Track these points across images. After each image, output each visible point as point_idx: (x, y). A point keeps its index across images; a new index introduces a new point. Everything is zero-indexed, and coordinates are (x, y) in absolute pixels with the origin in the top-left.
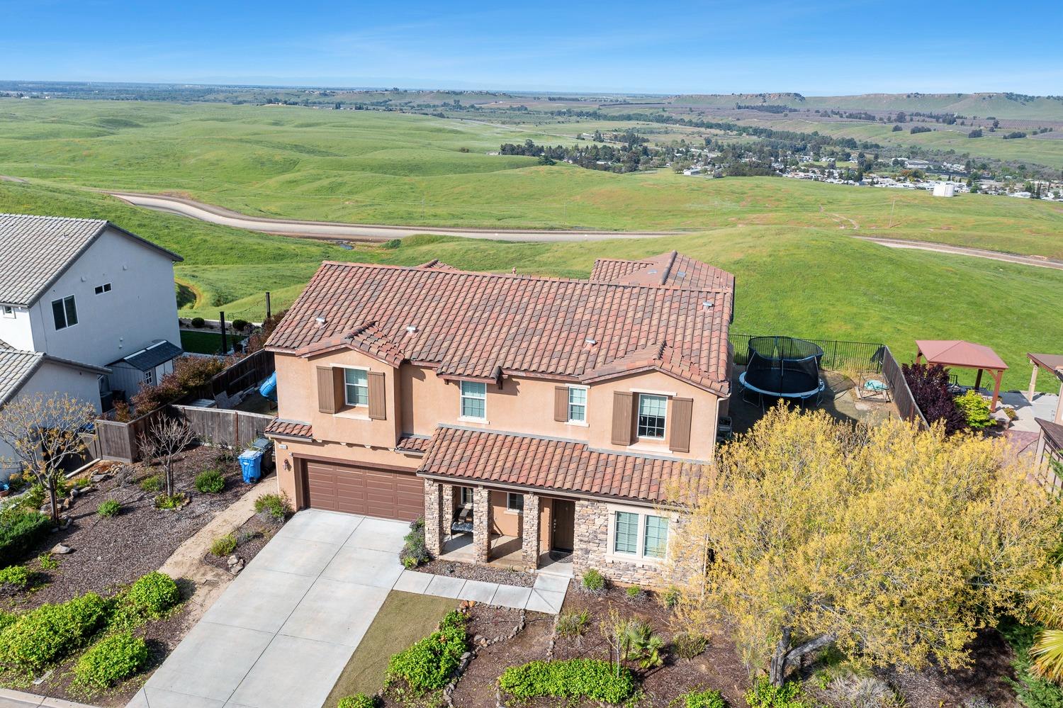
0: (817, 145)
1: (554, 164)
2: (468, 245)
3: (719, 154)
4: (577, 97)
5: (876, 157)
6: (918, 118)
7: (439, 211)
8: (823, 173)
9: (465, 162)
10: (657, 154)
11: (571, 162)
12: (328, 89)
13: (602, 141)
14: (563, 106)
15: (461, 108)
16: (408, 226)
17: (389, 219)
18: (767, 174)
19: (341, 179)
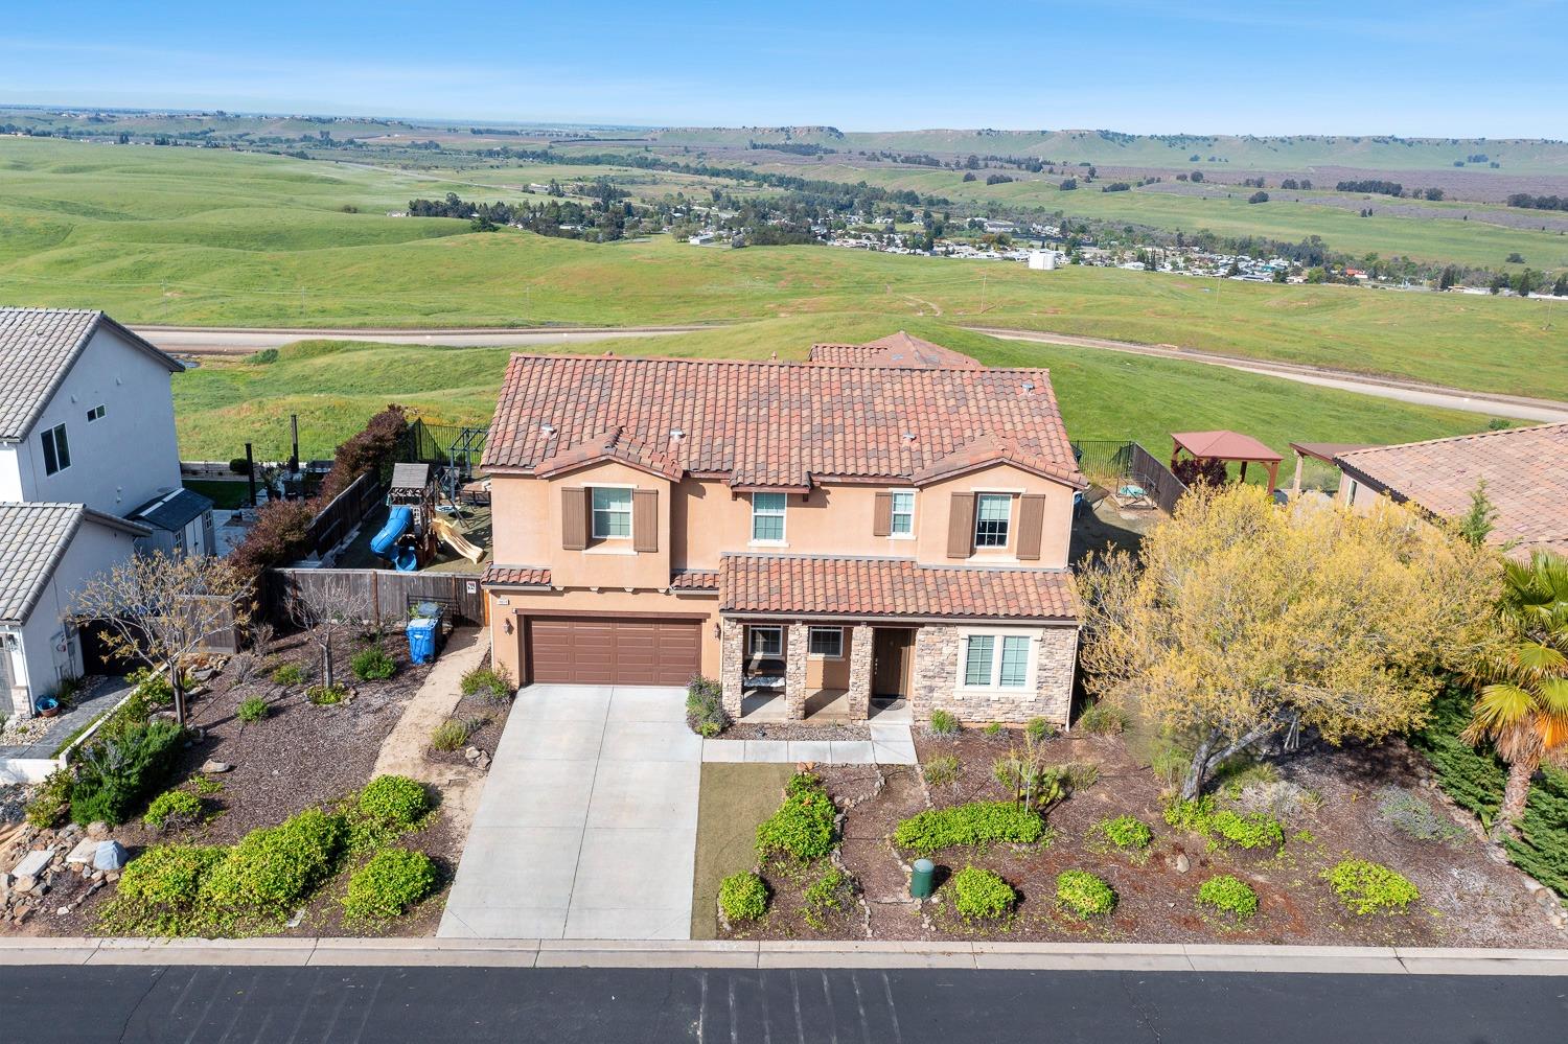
0: (867, 200)
1: (495, 230)
2: (390, 355)
3: (736, 214)
4: (514, 129)
5: (947, 217)
6: (994, 163)
7: (328, 303)
8: (880, 239)
9: (355, 228)
10: (646, 213)
11: (520, 226)
12: (104, 111)
13: (561, 195)
14: (495, 143)
15: (333, 144)
16: (284, 328)
17: (248, 318)
18: (807, 242)
19: (151, 256)
